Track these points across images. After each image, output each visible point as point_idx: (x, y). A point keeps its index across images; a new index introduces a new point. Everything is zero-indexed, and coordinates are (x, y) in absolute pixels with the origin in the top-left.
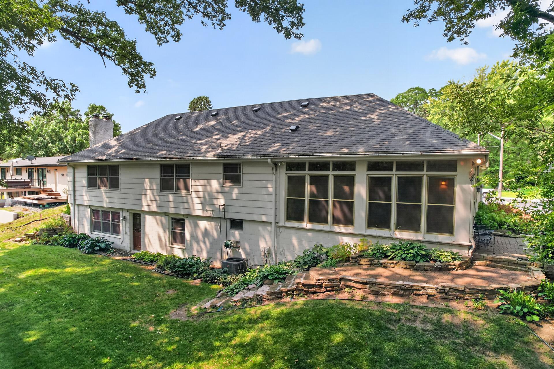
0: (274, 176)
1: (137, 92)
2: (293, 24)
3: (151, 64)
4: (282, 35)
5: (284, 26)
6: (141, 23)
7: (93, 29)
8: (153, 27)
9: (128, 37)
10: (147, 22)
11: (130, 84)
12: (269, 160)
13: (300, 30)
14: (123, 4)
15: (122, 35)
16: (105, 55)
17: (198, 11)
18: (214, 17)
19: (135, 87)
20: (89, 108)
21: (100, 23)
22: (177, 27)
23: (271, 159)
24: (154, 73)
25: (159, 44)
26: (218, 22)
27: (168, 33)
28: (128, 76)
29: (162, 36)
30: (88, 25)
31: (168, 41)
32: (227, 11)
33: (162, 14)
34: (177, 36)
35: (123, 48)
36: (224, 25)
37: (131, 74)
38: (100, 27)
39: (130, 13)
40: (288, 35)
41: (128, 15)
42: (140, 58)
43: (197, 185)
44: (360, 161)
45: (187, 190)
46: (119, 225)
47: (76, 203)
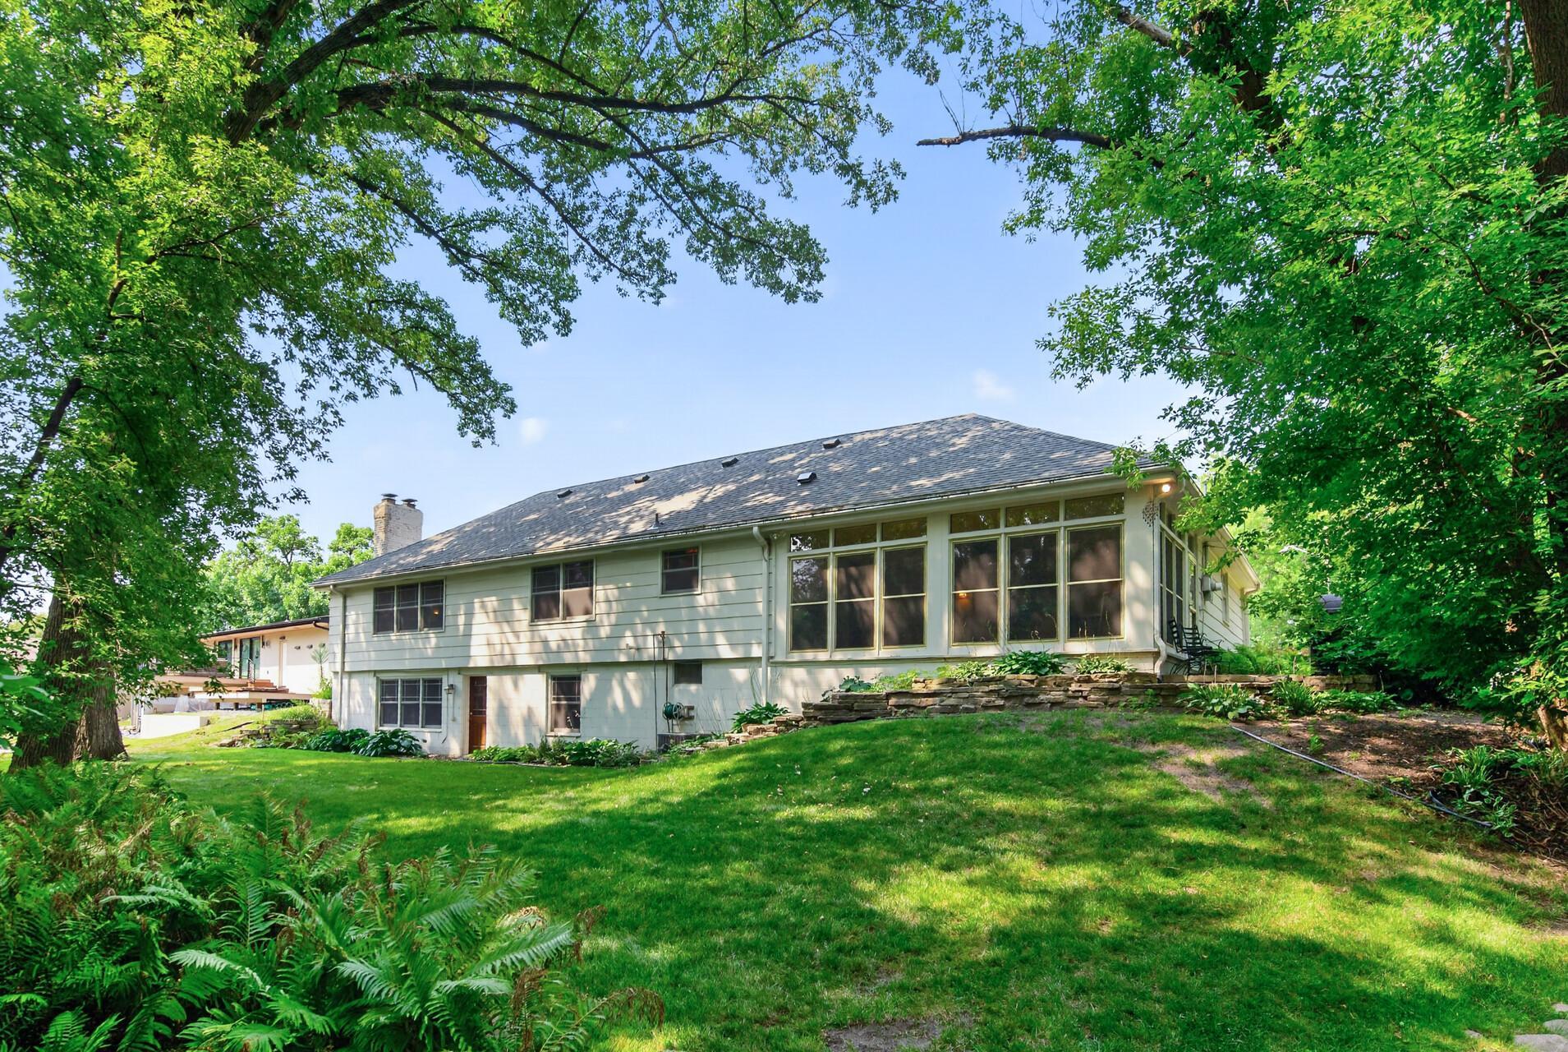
0: (765, 564)
1: (476, 444)
2: (802, 276)
3: (506, 388)
4: (779, 298)
5: (785, 281)
6: (492, 300)
7: (395, 317)
8: (516, 308)
9: (464, 329)
10: (504, 297)
11: (461, 429)
12: (755, 529)
13: (816, 286)
14: (460, 262)
15: (452, 326)
16: (416, 368)
17: (610, 267)
18: (644, 278)
19: (472, 436)
20: (339, 533)
21: (410, 304)
22: (564, 304)
23: (760, 527)
24: (511, 408)
25: (526, 343)
26: (649, 290)
27: (546, 319)
28: (459, 411)
29: (531, 326)
30: (386, 309)
31: (545, 337)
32: (668, 264)
33: (533, 280)
34: (565, 325)
35: (453, 351)
36: (662, 295)
37: (465, 408)
38: (408, 312)
39: (472, 280)
40: (791, 296)
41: (467, 282)
42: (486, 373)
43: (608, 601)
44: (936, 515)
45: (587, 612)
46: (440, 706)
47: (347, 669)
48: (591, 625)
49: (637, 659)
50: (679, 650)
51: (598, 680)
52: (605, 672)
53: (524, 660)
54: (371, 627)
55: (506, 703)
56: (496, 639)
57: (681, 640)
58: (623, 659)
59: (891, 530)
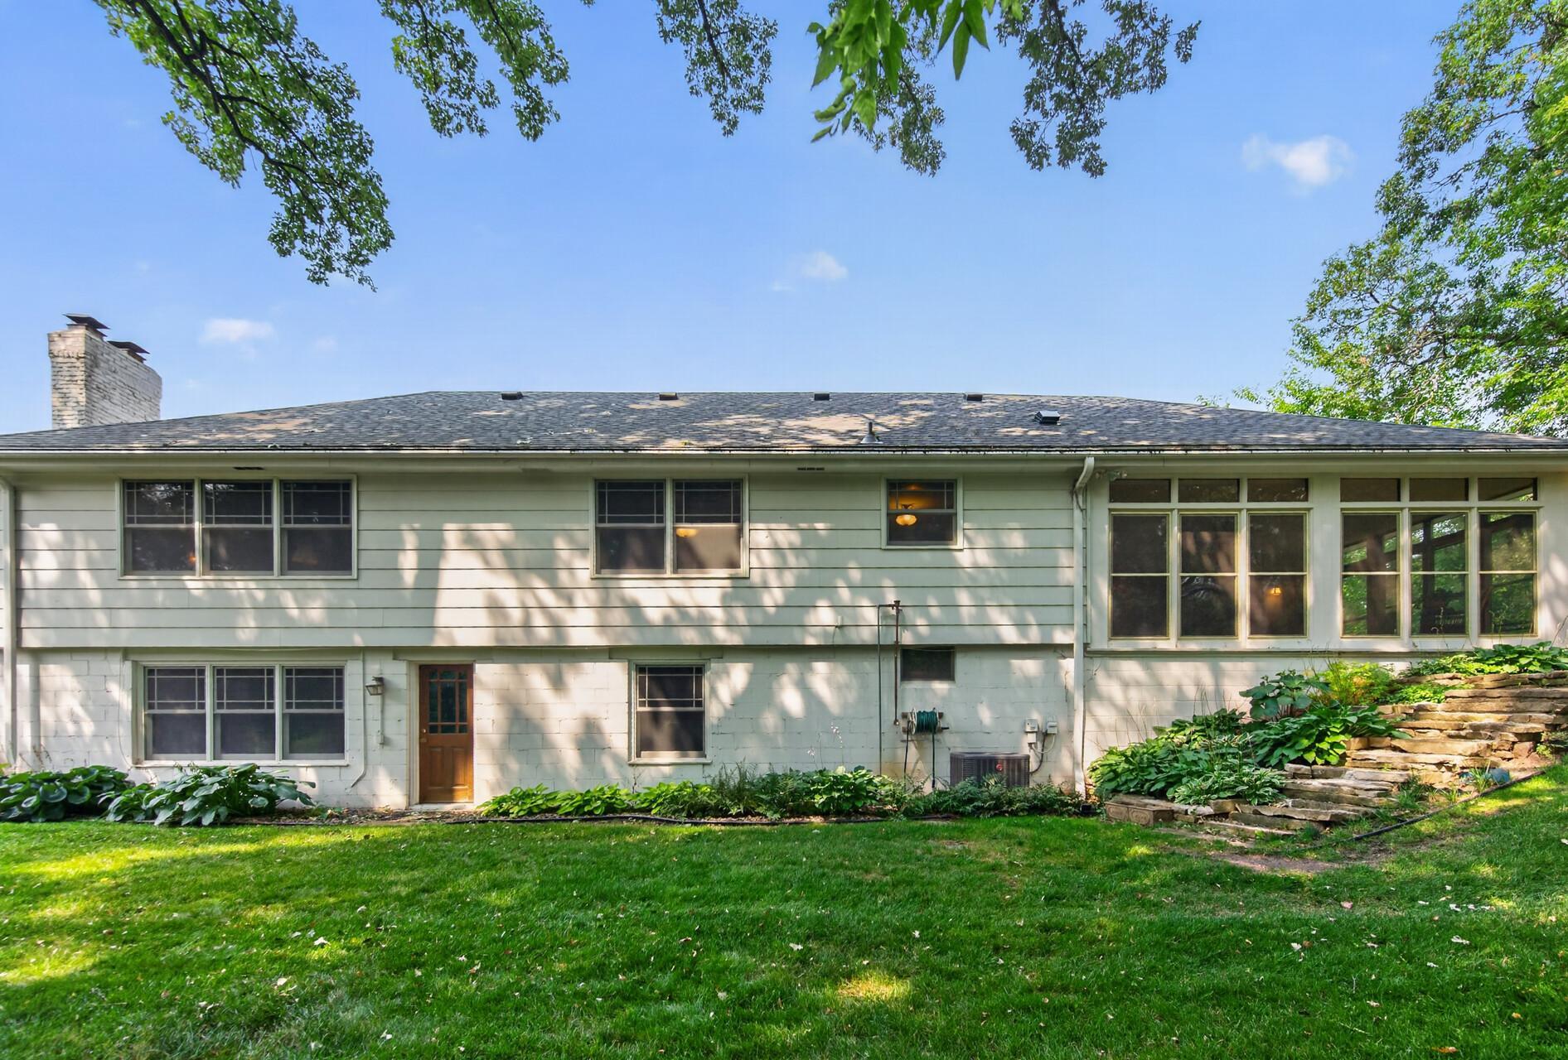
0: (1078, 514)
43: (777, 549)
44: (1325, 477)
45: (733, 564)
46: (340, 718)
47: (31, 640)
48: (740, 583)
49: (839, 641)
50: (924, 631)
51: (752, 675)
52: (768, 664)
53: (583, 636)
54: (116, 559)
55: (531, 711)
56: (510, 598)
57: (928, 616)
58: (811, 641)
59: (1263, 489)
